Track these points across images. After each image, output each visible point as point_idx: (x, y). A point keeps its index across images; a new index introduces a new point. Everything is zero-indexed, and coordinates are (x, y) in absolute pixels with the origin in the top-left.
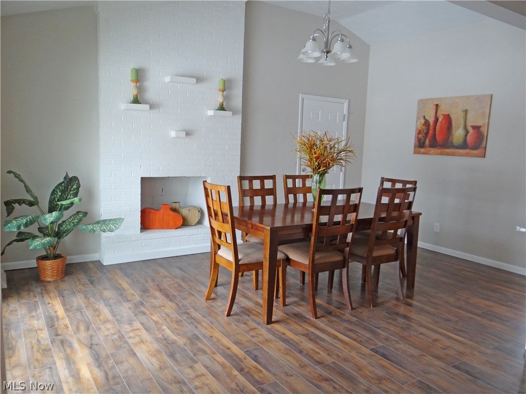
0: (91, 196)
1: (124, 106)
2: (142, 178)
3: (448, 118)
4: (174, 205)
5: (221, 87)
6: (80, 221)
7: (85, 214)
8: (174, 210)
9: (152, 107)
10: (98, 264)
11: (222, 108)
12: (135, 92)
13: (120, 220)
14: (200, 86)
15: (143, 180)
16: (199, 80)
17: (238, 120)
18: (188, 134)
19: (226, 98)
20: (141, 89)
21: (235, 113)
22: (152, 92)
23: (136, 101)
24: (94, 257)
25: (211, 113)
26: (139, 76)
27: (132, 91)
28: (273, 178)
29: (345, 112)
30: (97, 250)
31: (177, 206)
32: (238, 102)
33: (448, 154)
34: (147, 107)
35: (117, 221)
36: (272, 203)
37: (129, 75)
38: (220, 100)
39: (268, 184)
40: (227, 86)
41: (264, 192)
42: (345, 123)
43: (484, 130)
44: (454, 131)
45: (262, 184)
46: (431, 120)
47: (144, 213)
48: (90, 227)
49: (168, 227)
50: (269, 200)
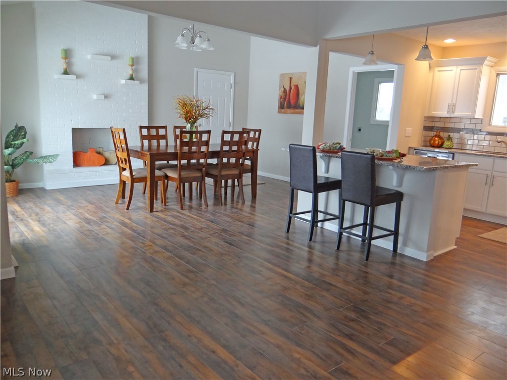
0: (35, 141)
1: (57, 76)
2: (72, 128)
3: (297, 87)
4: (99, 150)
5: (131, 63)
6: (28, 157)
7: (31, 153)
8: (99, 153)
9: (78, 77)
10: (43, 190)
11: (132, 78)
12: (65, 66)
13: (57, 155)
14: (114, 62)
15: (75, 131)
16: (113, 57)
17: (145, 87)
18: (106, 97)
19: (136, 71)
20: (69, 64)
21: (141, 82)
22: (77, 67)
23: (66, 72)
24: (40, 185)
25: (123, 82)
26: (67, 54)
27: (62, 65)
28: (165, 127)
29: (232, 82)
30: (42, 180)
31: (101, 150)
32: (144, 73)
33: (297, 113)
34: (74, 77)
35: (55, 157)
36: (165, 144)
37: (60, 54)
38: (130, 72)
39: (162, 132)
40: (135, 62)
41: (159, 137)
42: (232, 90)
44: (300, 97)
45: (157, 132)
46: (288, 89)
47: (76, 156)
48: (35, 160)
49: (94, 165)
50: (163, 142)
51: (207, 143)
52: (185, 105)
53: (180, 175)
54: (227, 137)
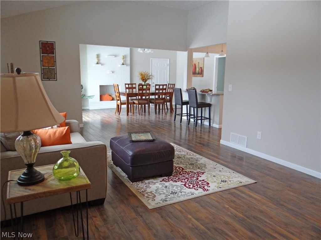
0: (86, 90)
1: (95, 65)
2: (100, 86)
3: (195, 65)
4: (110, 94)
5: (123, 58)
6: (83, 97)
7: (85, 95)
8: (110, 95)
9: (102, 65)
10: (89, 110)
11: (123, 64)
12: (97, 61)
13: (94, 96)
14: (116, 58)
15: (101, 86)
16: (116, 56)
17: (129, 68)
18: (113, 72)
19: (125, 61)
20: (99, 60)
21: (127, 65)
22: (102, 61)
23: (97, 63)
24: (87, 108)
25: (120, 66)
26: (98, 56)
27: (96, 61)
28: (135, 84)
29: (168, 63)
30: (88, 106)
31: (111, 94)
32: (128, 62)
33: (196, 76)
34: (101, 65)
35: (93, 96)
36: (135, 91)
37: (95, 56)
38: (122, 62)
39: (134, 86)
40: (124, 57)
41: (133, 88)
42: (168, 67)
43: (203, 68)
44: (196, 69)
45: (132, 86)
47: (101, 96)
48: (86, 98)
49: (108, 100)
50: (134, 90)
51: (149, 89)
52: (142, 75)
53: (138, 102)
54: (157, 87)
